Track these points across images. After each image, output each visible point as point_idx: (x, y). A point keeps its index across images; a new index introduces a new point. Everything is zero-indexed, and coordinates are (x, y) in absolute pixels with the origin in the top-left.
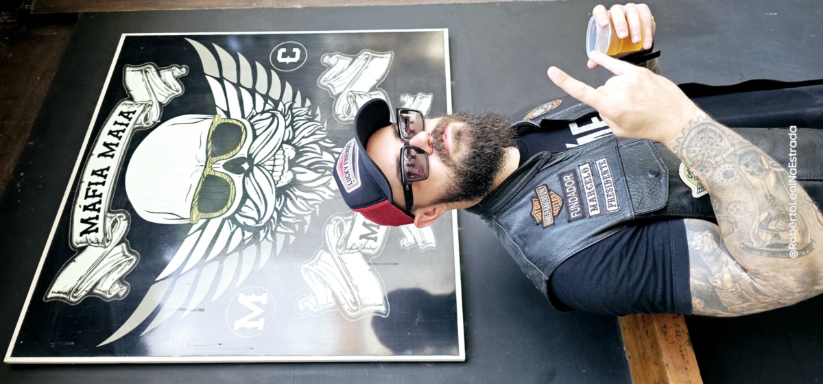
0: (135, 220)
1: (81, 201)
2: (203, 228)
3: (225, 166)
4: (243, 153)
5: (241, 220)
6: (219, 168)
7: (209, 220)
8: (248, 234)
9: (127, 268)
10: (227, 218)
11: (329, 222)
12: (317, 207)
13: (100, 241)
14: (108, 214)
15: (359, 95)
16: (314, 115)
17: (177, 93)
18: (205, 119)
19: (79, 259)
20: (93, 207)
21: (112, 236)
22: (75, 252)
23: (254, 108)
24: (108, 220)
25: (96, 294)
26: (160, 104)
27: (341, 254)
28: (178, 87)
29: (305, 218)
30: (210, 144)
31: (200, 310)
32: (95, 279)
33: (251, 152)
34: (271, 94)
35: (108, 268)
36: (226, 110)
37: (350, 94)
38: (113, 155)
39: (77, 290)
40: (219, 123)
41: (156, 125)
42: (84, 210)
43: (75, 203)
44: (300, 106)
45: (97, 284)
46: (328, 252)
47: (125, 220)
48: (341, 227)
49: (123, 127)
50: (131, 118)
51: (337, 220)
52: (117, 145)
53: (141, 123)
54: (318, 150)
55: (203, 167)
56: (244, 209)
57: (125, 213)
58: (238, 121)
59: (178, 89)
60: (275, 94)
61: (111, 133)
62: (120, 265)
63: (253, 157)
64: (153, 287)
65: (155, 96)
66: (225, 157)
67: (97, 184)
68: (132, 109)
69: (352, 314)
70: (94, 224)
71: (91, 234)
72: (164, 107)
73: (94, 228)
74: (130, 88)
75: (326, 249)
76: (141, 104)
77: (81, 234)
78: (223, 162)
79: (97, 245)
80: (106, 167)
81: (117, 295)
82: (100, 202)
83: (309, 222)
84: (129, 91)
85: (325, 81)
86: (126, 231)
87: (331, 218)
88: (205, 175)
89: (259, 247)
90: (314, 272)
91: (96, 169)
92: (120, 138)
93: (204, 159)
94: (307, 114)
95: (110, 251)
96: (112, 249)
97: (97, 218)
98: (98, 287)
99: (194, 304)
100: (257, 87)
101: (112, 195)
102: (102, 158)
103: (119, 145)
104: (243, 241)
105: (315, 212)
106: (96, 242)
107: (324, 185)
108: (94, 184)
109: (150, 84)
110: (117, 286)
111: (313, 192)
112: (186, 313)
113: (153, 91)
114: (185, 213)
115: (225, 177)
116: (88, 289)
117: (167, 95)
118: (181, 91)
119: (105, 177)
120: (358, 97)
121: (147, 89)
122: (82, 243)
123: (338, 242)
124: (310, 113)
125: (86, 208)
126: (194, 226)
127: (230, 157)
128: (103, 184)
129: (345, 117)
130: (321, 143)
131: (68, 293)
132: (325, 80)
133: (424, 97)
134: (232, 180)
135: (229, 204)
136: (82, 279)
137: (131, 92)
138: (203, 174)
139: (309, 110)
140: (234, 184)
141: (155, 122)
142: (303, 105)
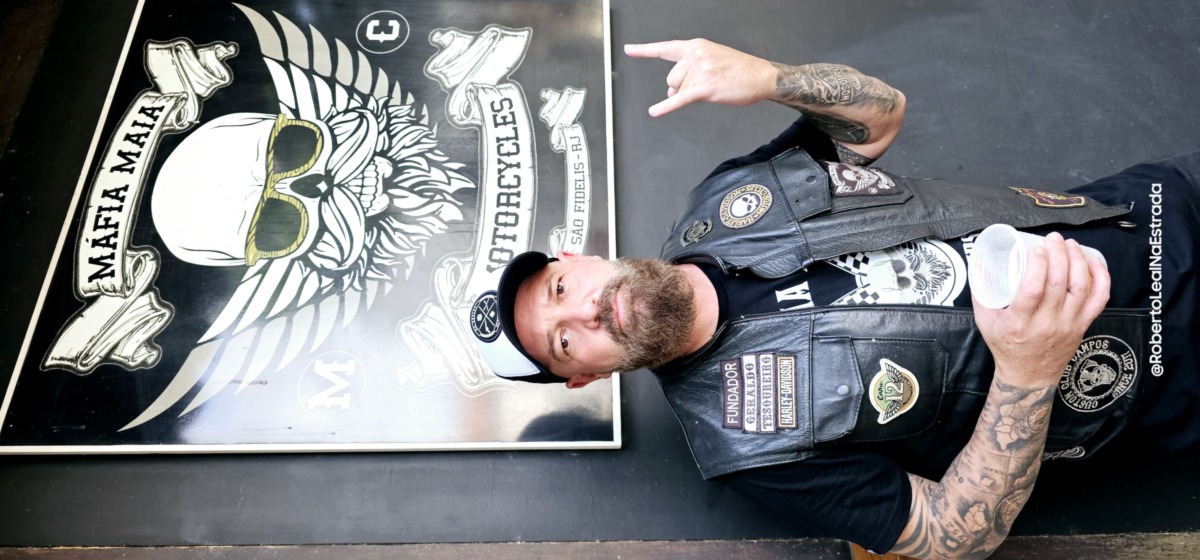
0: (166, 260)
1: (89, 233)
2: (263, 271)
3: (294, 186)
4: (317, 167)
5: (317, 261)
6: (284, 188)
7: (271, 260)
8: (327, 281)
9: (157, 326)
10: (298, 259)
11: (440, 266)
12: (423, 244)
13: (118, 288)
14: (128, 252)
15: (483, 89)
16: (419, 117)
17: (222, 82)
18: (264, 119)
19: (88, 313)
20: (106, 242)
21: (135, 282)
22: (82, 304)
23: (334, 105)
24: (128, 259)
25: (114, 361)
26: (199, 97)
27: (456, 308)
28: (225, 73)
29: (406, 259)
30: (271, 155)
31: (261, 383)
32: (113, 341)
33: (330, 167)
34: (357, 86)
35: (131, 326)
36: (294, 107)
37: (471, 87)
38: (133, 169)
39: (87, 356)
40: (284, 125)
41: (193, 128)
42: (93, 246)
43: (80, 236)
44: (399, 103)
45: (115, 347)
46: (439, 305)
47: (152, 260)
48: (456, 271)
49: (145, 130)
50: (157, 117)
51: (451, 263)
52: (138, 155)
53: (172, 125)
54: (425, 165)
55: (262, 188)
56: (320, 246)
57: (152, 250)
58: (311, 123)
59: (224, 76)
60: (364, 85)
61: (128, 137)
62: (147, 322)
63: (333, 174)
64: (195, 353)
65: (192, 86)
66: (293, 173)
67: (110, 209)
68: (157, 104)
69: (471, 388)
70: (108, 266)
71: (105, 279)
72: (205, 102)
73: (108, 271)
74: (155, 74)
75: (436, 303)
76: (172, 97)
77: (91, 279)
78: (290, 181)
79: (113, 294)
80: (123, 186)
81: (144, 363)
82: (115, 235)
83: (411, 265)
84: (153, 78)
85: (434, 68)
86: (154, 275)
87: (443, 260)
88: (265, 199)
89: (342, 300)
90: (419, 333)
91: (109, 189)
92: (142, 145)
93: (264, 177)
94: (409, 115)
95: (133, 303)
96: (135, 300)
97: (112, 256)
98: (117, 351)
99: (251, 376)
100: (338, 76)
101: (132, 225)
102: (116, 173)
103: (141, 155)
104: (320, 290)
105: (420, 251)
106: (111, 290)
107: (433, 214)
108: (106, 209)
109: (183, 68)
110: (143, 350)
111: (418, 223)
112: (242, 387)
113: (188, 79)
114: (238, 251)
115: (294, 202)
116: (103, 354)
117: (208, 85)
118: (228, 79)
119: (122, 199)
120: (481, 91)
121: (180, 76)
122: (91, 291)
123: (452, 292)
124: (413, 114)
125: (95, 243)
126: (250, 269)
127: (301, 174)
128: (120, 209)
129: (462, 120)
130: (429, 155)
131: (74, 360)
132: (435, 66)
133: (574, 93)
134: (304, 206)
135: (300, 238)
136: (94, 341)
137: (156, 80)
138: (262, 197)
139: (411, 109)
140: (306, 211)
141: (191, 123)
142: (403, 102)
